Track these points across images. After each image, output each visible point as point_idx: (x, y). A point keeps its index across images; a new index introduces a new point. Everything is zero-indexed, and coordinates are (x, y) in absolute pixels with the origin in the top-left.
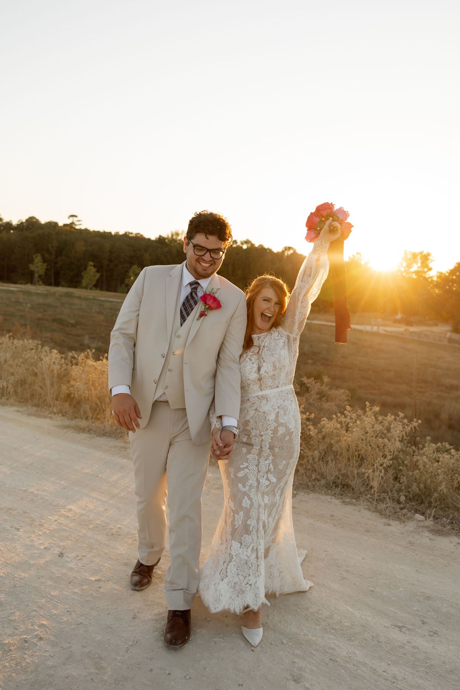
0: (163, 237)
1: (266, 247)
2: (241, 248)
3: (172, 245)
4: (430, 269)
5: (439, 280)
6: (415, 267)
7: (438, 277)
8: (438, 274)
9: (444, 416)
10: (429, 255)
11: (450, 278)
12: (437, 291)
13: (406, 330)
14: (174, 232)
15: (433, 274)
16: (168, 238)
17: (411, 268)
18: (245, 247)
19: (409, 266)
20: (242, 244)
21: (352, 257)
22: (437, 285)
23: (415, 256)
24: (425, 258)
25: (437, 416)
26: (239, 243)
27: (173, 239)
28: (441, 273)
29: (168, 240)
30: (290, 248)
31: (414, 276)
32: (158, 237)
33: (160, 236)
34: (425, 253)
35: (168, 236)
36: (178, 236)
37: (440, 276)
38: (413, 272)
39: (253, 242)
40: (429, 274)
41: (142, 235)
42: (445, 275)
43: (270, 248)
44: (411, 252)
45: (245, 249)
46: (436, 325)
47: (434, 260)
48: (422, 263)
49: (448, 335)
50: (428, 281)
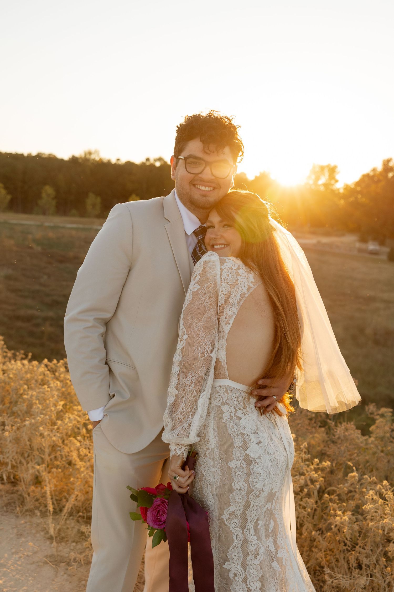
0: (76, 157)
2: (154, 165)
3: (86, 164)
4: (337, 181)
5: (345, 192)
6: (322, 181)
7: (344, 189)
8: (344, 187)
9: (369, 331)
10: (335, 167)
11: (356, 189)
12: (342, 202)
14: (87, 151)
15: (340, 186)
16: (81, 158)
17: (319, 180)
18: (158, 164)
19: (317, 179)
20: (155, 161)
21: (262, 172)
22: (344, 197)
23: (322, 168)
24: (332, 170)
25: (362, 330)
26: (152, 161)
27: (86, 159)
28: (347, 185)
31: (322, 188)
32: (71, 156)
34: (332, 165)
37: (347, 187)
38: (321, 185)
40: (336, 186)
41: (54, 156)
44: (318, 165)
45: (158, 167)
46: (343, 235)
48: (330, 175)
49: (358, 245)
50: (334, 193)
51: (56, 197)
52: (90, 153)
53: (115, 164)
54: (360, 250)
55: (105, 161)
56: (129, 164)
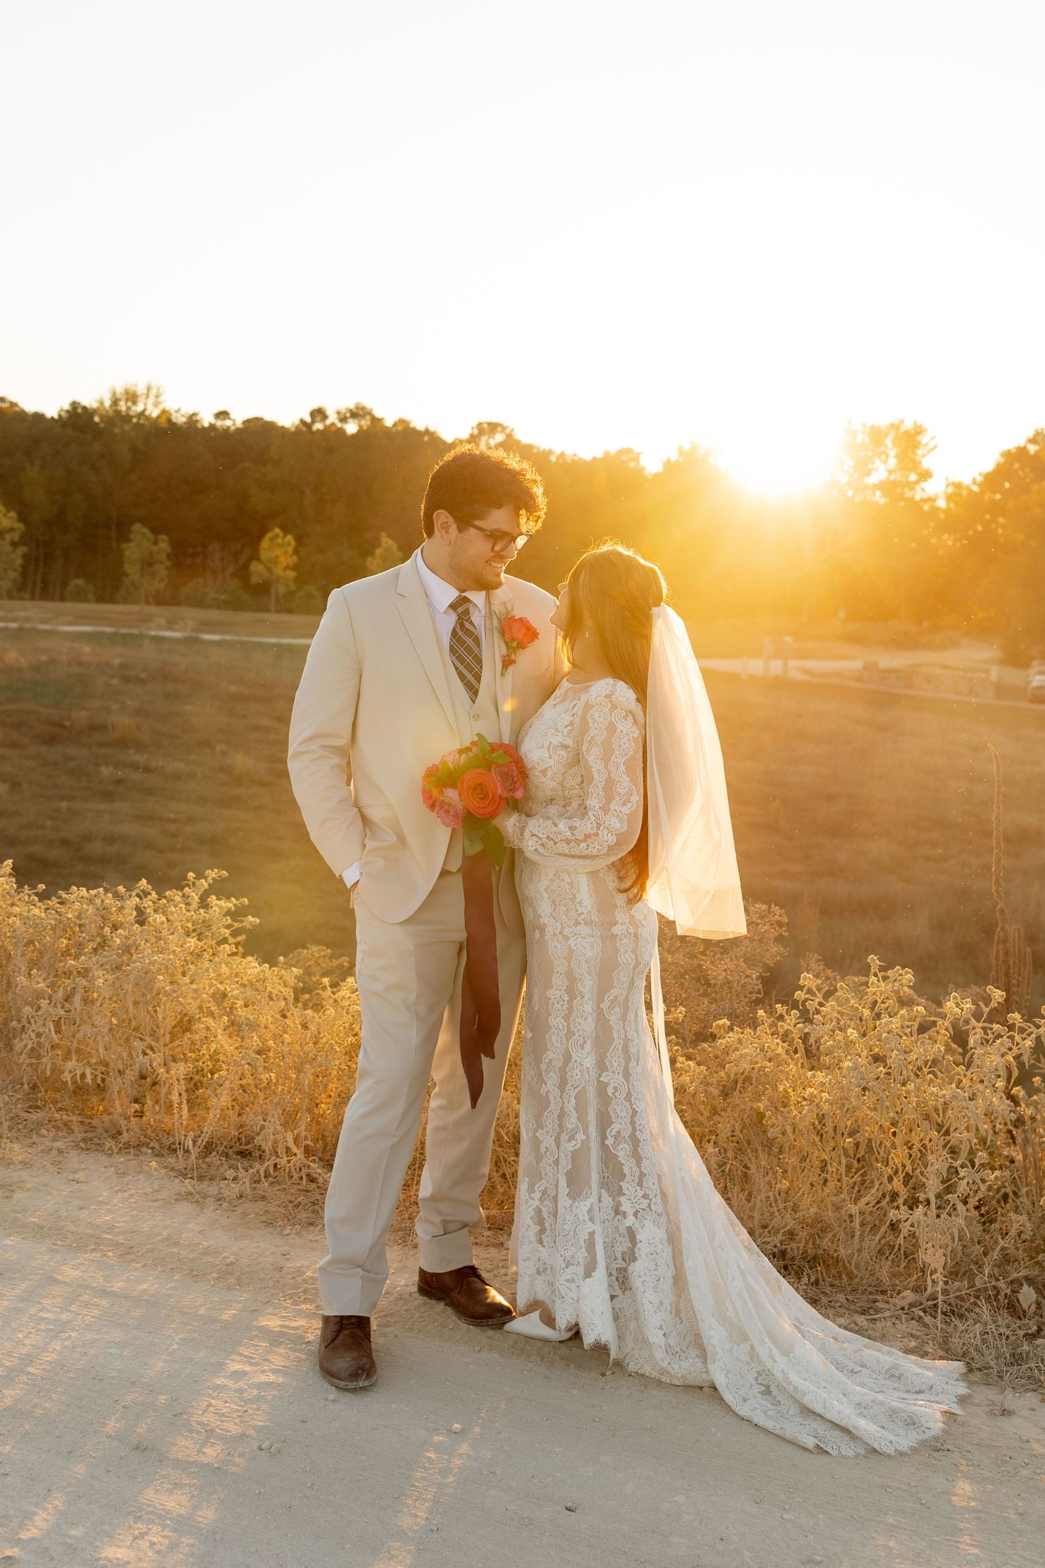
0: (85, 408)
1: (419, 425)
2: (342, 431)
3: (116, 430)
4: (926, 475)
5: (952, 505)
6: (880, 472)
7: (949, 498)
8: (950, 490)
10: (919, 430)
11: (987, 496)
12: (948, 540)
13: (868, 667)
14: (120, 390)
15: (935, 488)
17: (869, 474)
18: (351, 428)
19: (863, 468)
20: (343, 419)
21: (687, 447)
22: (948, 523)
23: (877, 435)
24: (909, 441)
26: (332, 418)
27: (118, 413)
28: (958, 486)
29: (102, 417)
30: (493, 427)
31: (879, 498)
32: (67, 407)
33: (75, 405)
34: (908, 425)
35: (102, 403)
36: (134, 403)
37: (957, 492)
38: (876, 487)
39: (378, 413)
40: (923, 490)
41: (13, 404)
42: (970, 491)
43: (432, 429)
44: (864, 425)
45: (353, 436)
47: (935, 447)
48: (901, 457)
49: (994, 673)
50: (920, 512)
51: (24, 539)
52: (132, 397)
53: (212, 427)
54: (1002, 690)
55: (180, 419)
56: (259, 430)
